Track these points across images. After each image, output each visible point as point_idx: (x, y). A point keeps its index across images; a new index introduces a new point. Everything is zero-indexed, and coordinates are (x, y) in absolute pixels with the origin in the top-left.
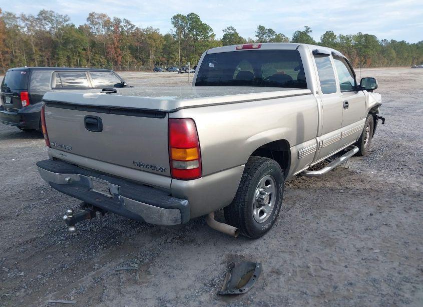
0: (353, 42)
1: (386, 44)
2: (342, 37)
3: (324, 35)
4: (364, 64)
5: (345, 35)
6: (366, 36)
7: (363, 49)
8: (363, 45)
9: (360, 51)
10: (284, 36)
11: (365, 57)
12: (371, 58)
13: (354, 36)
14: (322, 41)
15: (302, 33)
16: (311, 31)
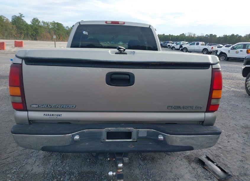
0: (51, 26)
1: (68, 29)
2: (44, 23)
3: (32, 20)
4: (59, 39)
5: (45, 21)
6: (58, 24)
7: (57, 31)
8: (57, 29)
9: (56, 32)
10: (5, 17)
11: (59, 35)
12: (62, 36)
13: (50, 23)
14: (32, 23)
15: (18, 17)
16: (24, 17)
